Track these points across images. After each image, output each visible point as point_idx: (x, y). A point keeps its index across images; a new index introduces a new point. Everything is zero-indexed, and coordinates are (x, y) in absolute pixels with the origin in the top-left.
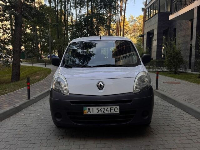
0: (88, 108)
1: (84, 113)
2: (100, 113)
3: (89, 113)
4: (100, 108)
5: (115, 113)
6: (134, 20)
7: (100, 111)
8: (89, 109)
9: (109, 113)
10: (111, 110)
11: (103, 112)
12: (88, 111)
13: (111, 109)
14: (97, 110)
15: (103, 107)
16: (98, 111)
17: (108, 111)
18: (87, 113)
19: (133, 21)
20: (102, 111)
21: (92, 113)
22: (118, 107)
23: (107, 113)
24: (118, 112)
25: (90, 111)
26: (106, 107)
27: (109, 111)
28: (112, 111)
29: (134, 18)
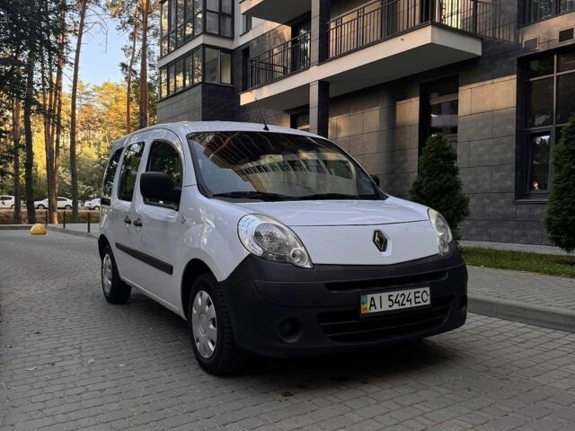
0: (369, 297)
1: (362, 312)
2: (396, 307)
3: (373, 310)
4: (394, 294)
5: (423, 304)
6: (87, 93)
7: (396, 302)
8: (372, 299)
9: (414, 305)
10: (416, 297)
11: (402, 305)
12: (371, 305)
13: (417, 295)
14: (390, 300)
15: (400, 292)
16: (390, 303)
17: (410, 301)
18: (368, 311)
19: (84, 96)
20: (398, 302)
21: (378, 310)
22: (428, 289)
23: (408, 305)
24: (428, 302)
25: (374, 305)
26: (406, 292)
27: (413, 302)
28: (417, 300)
29: (88, 89)
